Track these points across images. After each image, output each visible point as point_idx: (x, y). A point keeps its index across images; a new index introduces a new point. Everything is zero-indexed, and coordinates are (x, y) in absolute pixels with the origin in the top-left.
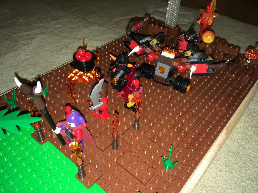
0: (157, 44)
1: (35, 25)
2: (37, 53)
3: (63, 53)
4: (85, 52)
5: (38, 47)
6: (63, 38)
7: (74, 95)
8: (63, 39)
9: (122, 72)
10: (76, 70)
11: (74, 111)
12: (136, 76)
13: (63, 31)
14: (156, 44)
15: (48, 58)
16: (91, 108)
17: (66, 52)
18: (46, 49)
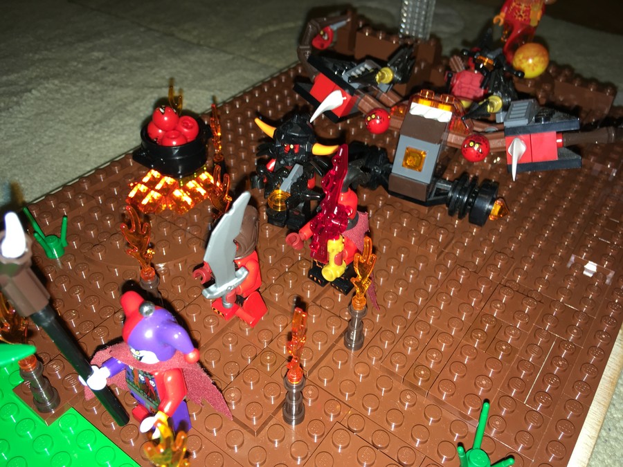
0: (393, 82)
1: (31, 55)
2: (36, 132)
3: (112, 129)
4: (177, 116)
5: (40, 114)
6: (111, 87)
7: (148, 251)
8: (112, 89)
9: (297, 170)
10: (153, 171)
11: (151, 311)
12: (348, 181)
13: (111, 68)
14: (390, 83)
15: (69, 144)
16: (210, 292)
17: (122, 124)
18: (62, 118)
